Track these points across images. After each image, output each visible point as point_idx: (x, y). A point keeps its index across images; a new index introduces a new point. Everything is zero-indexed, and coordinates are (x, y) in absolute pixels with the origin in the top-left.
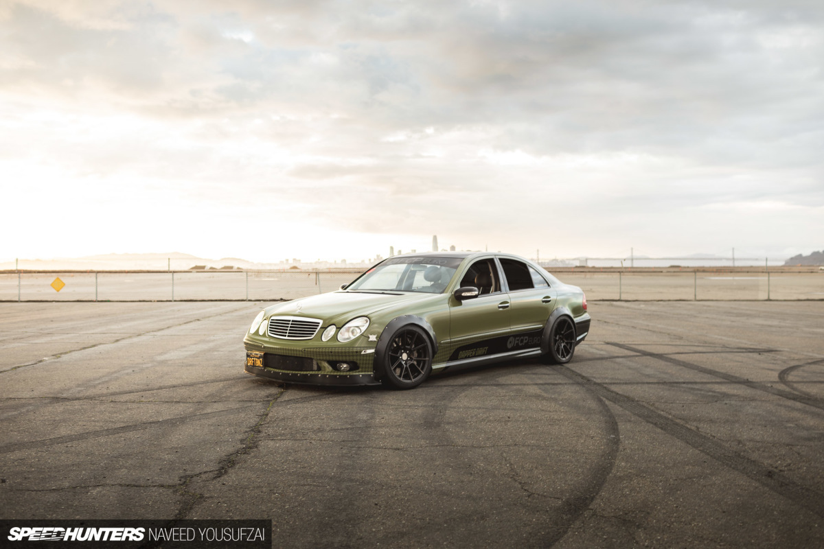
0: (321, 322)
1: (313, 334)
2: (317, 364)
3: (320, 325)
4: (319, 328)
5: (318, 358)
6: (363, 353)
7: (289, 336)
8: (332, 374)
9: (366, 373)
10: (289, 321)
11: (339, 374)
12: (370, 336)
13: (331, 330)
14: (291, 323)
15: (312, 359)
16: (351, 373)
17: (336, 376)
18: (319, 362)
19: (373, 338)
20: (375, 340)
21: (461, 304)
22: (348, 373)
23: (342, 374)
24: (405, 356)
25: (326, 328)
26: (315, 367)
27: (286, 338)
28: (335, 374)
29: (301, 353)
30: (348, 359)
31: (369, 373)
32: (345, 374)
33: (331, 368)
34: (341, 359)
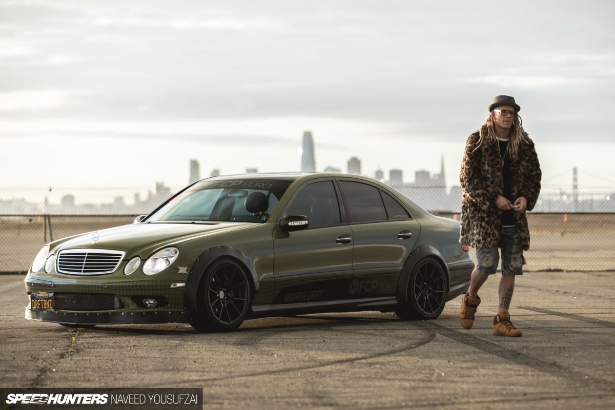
0: (123, 253)
1: (114, 267)
2: (120, 301)
3: (122, 258)
4: (121, 260)
5: (121, 293)
6: (172, 286)
7: (84, 271)
8: (137, 311)
9: (176, 310)
10: (85, 254)
11: (145, 310)
12: (181, 268)
13: (134, 262)
14: (86, 256)
15: (113, 295)
16: (159, 309)
17: (142, 312)
18: (122, 298)
19: (183, 270)
20: (186, 272)
21: (288, 236)
22: (155, 310)
23: (148, 310)
24: (222, 295)
25: (129, 260)
26: (117, 304)
27: (82, 273)
28: (141, 311)
29: (100, 289)
30: (155, 293)
31: (179, 310)
32: (152, 310)
33: (135, 306)
34: (147, 293)
